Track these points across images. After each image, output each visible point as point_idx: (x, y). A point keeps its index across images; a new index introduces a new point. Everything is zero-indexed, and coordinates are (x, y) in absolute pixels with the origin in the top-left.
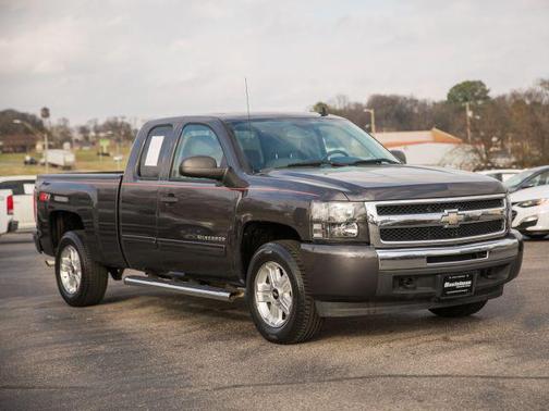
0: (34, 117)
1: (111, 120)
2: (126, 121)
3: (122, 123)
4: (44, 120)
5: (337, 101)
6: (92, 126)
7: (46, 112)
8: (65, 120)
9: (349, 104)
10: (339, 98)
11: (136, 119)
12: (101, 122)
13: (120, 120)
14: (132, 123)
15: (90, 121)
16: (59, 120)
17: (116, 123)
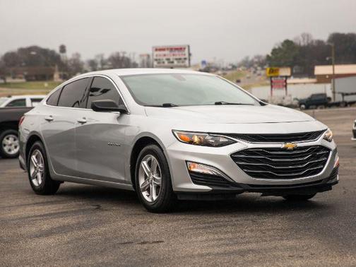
0: (53, 52)
1: (115, 55)
2: (126, 55)
3: (123, 57)
4: (62, 55)
5: (301, 38)
6: (99, 60)
7: (63, 49)
8: (78, 55)
9: (312, 41)
10: (303, 35)
11: (134, 54)
12: (106, 57)
13: (121, 55)
14: (131, 57)
15: (98, 56)
16: (73, 55)
17: (118, 57)
